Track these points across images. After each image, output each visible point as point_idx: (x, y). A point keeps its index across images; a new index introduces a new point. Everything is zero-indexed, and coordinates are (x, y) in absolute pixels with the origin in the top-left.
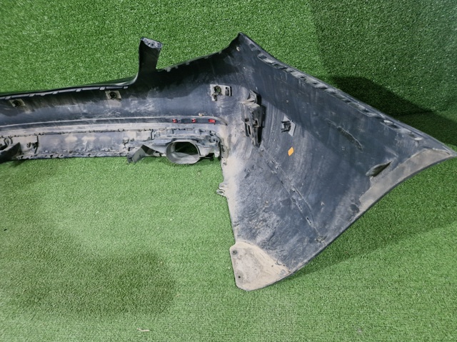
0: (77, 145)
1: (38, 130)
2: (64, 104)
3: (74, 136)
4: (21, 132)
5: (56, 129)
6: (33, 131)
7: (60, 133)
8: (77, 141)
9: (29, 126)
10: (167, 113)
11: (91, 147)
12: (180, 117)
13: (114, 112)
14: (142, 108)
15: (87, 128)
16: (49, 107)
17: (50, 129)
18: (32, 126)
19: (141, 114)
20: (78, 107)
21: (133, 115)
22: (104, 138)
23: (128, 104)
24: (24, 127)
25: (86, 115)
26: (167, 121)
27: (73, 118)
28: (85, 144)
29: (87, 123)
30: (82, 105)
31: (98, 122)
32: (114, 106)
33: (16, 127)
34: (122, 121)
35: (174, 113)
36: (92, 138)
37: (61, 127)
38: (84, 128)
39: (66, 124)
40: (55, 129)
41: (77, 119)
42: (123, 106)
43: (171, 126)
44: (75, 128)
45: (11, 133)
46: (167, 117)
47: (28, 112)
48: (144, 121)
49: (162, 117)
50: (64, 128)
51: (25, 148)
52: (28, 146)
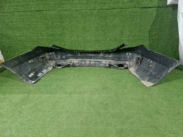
1: (79, 60)
2: (89, 54)
4: (75, 60)
9: (77, 58)
10: (114, 58)
11: (93, 64)
12: (117, 59)
13: (101, 57)
14: (108, 56)
15: (92, 60)
16: (85, 54)
18: (78, 58)
19: (108, 58)
20: (93, 55)
21: (106, 58)
22: (97, 63)
23: (105, 55)
24: (76, 59)
25: (94, 57)
26: (114, 60)
27: (90, 57)
29: (93, 59)
30: (94, 55)
31: (96, 59)
32: (102, 56)
33: (74, 58)
34: (102, 59)
35: (116, 58)
36: (93, 62)
39: (87, 59)
40: (84, 60)
42: (104, 56)
43: (114, 61)
44: (89, 60)
45: (72, 60)
46: (114, 59)
47: (79, 55)
48: (108, 59)
49: (113, 59)
50: (86, 60)
51: (75, 63)
52: (76, 63)
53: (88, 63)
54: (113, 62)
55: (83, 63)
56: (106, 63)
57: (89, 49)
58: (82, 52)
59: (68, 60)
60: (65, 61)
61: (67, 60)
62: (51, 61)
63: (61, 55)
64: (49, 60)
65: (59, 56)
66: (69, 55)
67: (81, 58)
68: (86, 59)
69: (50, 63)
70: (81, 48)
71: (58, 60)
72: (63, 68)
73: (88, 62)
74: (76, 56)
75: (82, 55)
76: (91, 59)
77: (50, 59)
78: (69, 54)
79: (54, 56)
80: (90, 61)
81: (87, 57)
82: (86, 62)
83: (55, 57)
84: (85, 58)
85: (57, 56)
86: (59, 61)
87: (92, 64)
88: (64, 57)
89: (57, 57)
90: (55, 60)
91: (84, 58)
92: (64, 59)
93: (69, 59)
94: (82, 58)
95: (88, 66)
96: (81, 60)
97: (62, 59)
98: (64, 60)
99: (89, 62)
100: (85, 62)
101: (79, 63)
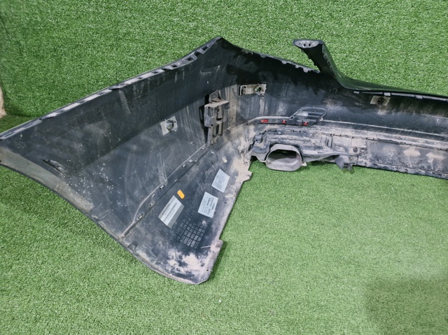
53: (412, 158)
55: (389, 151)
59: (319, 129)
60: (300, 134)
62: (241, 128)
63: (292, 102)
64: (234, 120)
65: (282, 108)
66: (332, 108)
67: (381, 130)
68: (410, 134)
69: (239, 135)
71: (268, 127)
72: (301, 169)
73: (411, 153)
74: (367, 114)
75: (399, 115)
76: (431, 137)
77: (241, 120)
78: (335, 103)
79: (262, 103)
80: (424, 150)
81: (421, 127)
82: (402, 149)
83: (262, 108)
84: (404, 133)
86: (275, 132)
87: (435, 162)
88: (305, 114)
89: (272, 110)
90: (257, 123)
91: (397, 132)
92: (303, 125)
94: (387, 131)
95: (417, 174)
96: (382, 136)
97: (294, 123)
99: (418, 154)
100: (400, 152)
101: (369, 150)
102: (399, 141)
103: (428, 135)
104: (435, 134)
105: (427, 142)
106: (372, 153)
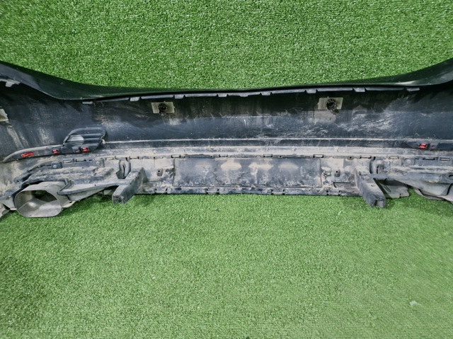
0: (242, 175)
1: (178, 151)
2: (238, 113)
3: (235, 161)
4: (149, 151)
5: (208, 150)
6: (169, 151)
7: (214, 157)
8: (241, 170)
9: (164, 144)
10: (412, 135)
11: (266, 179)
12: (434, 142)
13: (317, 130)
14: (370, 125)
15: (259, 151)
16: (213, 118)
17: (199, 150)
18: (170, 144)
19: (362, 134)
20: (263, 120)
21: (349, 134)
22: (288, 166)
23: (347, 119)
24: (155, 145)
25: (269, 133)
26: (404, 145)
27: (244, 136)
28: (254, 174)
29: (263, 143)
30: (268, 117)
31: (283, 143)
32: (322, 121)
33: (143, 145)
34: (324, 143)
35: (423, 134)
36: (267, 166)
37: (216, 148)
38: (254, 151)
39: (228, 143)
40: (206, 150)
41: (251, 137)
42: (338, 121)
43: (407, 154)
44: (240, 150)
45: (131, 152)
46: (410, 140)
47: (174, 122)
48: (363, 144)
49: (400, 139)
50: (221, 150)
51: (154, 176)
52: (160, 173)
53: (231, 172)
54: (397, 162)
55: (203, 168)
56: (348, 169)
57: (241, 80)
58: (191, 103)
59: (108, 154)
60: (85, 163)
61: (97, 158)
63: (53, 126)
65: (45, 136)
66: (112, 125)
67: (187, 144)
68: (221, 143)
70: (182, 72)
71: (42, 161)
73: (230, 166)
74: (155, 128)
75: (195, 122)
76: (247, 143)
78: (112, 119)
79: (11, 132)
80: (245, 161)
81: (229, 133)
82: (219, 163)
83: (16, 139)
84: (212, 143)
85: (27, 137)
86: (50, 166)
87: (260, 173)
88: (80, 138)
89: (33, 140)
90: (21, 159)
91: (206, 143)
92: (81, 151)
93: (112, 147)
94: (194, 143)
95: (231, 193)
96: (191, 151)
97: (67, 150)
98: (80, 158)
99: (239, 166)
100: (217, 167)
101: (178, 171)
102: (211, 154)
103: (242, 141)
104: (250, 139)
105: (246, 150)
106: (182, 174)
